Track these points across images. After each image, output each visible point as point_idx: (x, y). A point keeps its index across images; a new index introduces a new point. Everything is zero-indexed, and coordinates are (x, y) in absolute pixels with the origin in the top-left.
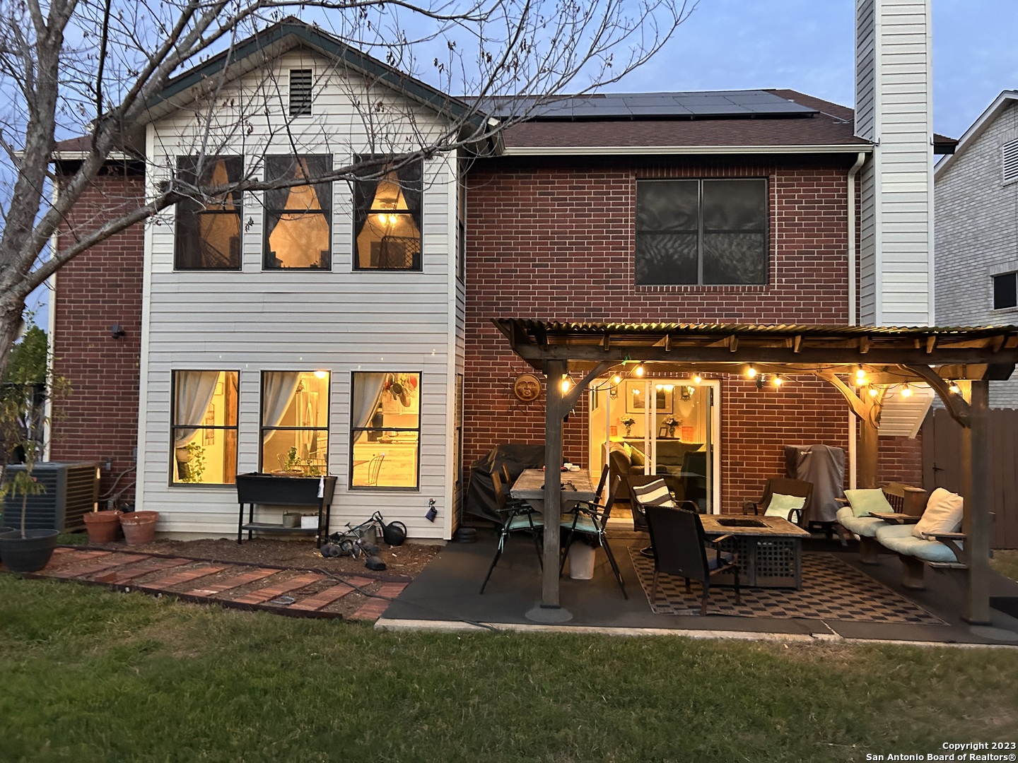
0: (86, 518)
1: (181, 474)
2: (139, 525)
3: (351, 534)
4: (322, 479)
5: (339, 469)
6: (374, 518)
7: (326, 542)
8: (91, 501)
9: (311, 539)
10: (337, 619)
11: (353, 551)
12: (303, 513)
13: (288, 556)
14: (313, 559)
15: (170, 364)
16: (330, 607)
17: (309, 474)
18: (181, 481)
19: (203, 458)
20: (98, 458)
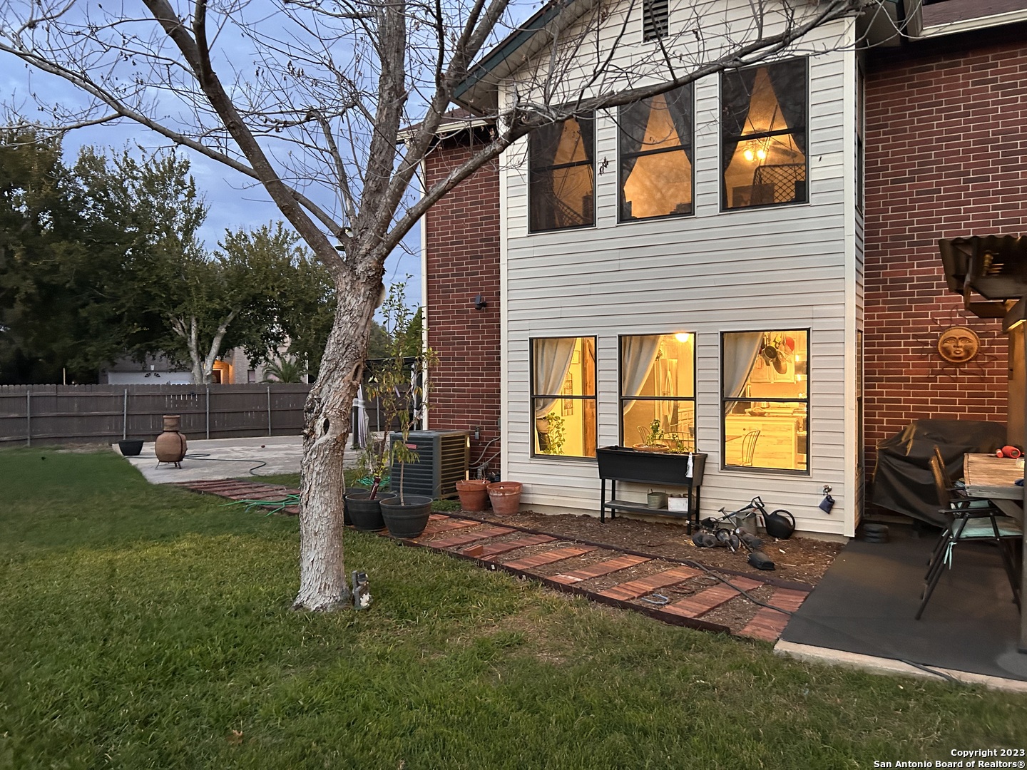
0: (458, 486)
1: (541, 445)
2: (504, 496)
3: (726, 521)
4: (691, 456)
5: (708, 444)
6: (754, 505)
7: (697, 529)
8: (463, 469)
9: (680, 523)
10: (724, 634)
11: (731, 541)
12: (669, 493)
13: (656, 541)
14: (683, 547)
15: (528, 332)
16: (712, 614)
17: (674, 450)
18: (542, 453)
19: (563, 429)
20: (467, 427)
